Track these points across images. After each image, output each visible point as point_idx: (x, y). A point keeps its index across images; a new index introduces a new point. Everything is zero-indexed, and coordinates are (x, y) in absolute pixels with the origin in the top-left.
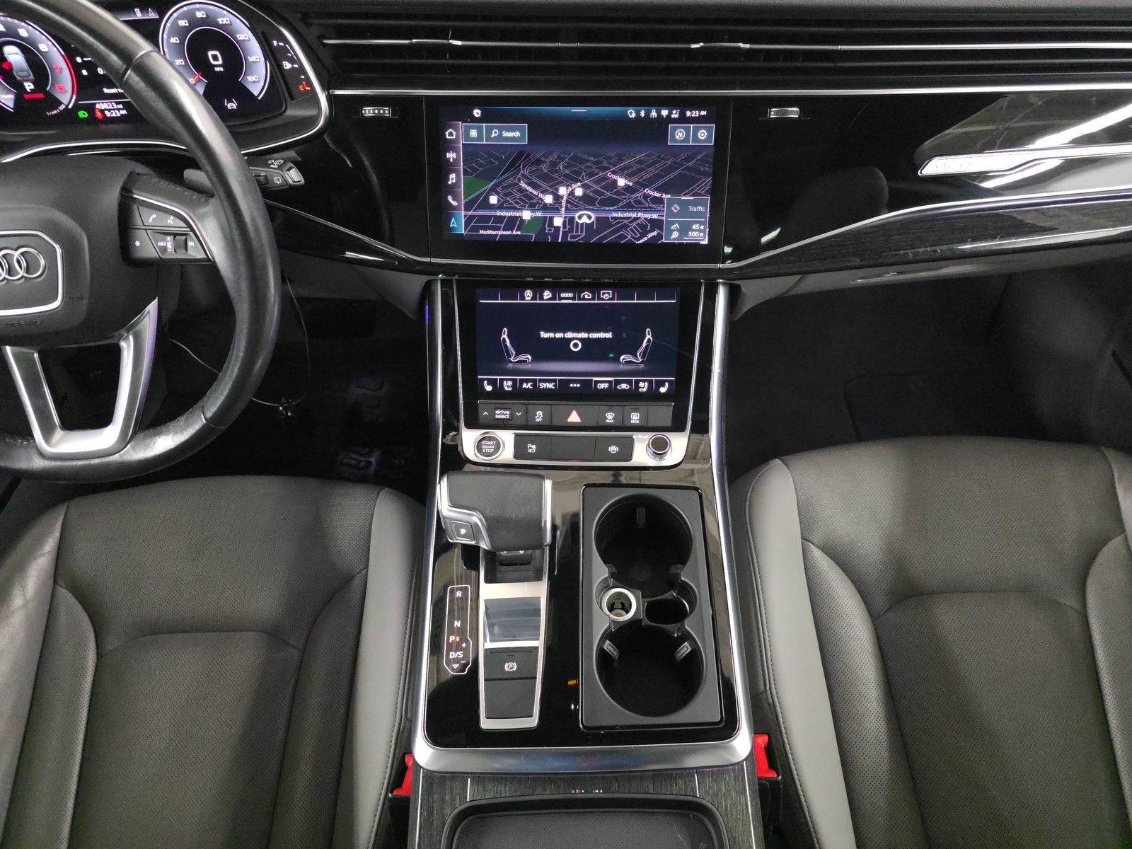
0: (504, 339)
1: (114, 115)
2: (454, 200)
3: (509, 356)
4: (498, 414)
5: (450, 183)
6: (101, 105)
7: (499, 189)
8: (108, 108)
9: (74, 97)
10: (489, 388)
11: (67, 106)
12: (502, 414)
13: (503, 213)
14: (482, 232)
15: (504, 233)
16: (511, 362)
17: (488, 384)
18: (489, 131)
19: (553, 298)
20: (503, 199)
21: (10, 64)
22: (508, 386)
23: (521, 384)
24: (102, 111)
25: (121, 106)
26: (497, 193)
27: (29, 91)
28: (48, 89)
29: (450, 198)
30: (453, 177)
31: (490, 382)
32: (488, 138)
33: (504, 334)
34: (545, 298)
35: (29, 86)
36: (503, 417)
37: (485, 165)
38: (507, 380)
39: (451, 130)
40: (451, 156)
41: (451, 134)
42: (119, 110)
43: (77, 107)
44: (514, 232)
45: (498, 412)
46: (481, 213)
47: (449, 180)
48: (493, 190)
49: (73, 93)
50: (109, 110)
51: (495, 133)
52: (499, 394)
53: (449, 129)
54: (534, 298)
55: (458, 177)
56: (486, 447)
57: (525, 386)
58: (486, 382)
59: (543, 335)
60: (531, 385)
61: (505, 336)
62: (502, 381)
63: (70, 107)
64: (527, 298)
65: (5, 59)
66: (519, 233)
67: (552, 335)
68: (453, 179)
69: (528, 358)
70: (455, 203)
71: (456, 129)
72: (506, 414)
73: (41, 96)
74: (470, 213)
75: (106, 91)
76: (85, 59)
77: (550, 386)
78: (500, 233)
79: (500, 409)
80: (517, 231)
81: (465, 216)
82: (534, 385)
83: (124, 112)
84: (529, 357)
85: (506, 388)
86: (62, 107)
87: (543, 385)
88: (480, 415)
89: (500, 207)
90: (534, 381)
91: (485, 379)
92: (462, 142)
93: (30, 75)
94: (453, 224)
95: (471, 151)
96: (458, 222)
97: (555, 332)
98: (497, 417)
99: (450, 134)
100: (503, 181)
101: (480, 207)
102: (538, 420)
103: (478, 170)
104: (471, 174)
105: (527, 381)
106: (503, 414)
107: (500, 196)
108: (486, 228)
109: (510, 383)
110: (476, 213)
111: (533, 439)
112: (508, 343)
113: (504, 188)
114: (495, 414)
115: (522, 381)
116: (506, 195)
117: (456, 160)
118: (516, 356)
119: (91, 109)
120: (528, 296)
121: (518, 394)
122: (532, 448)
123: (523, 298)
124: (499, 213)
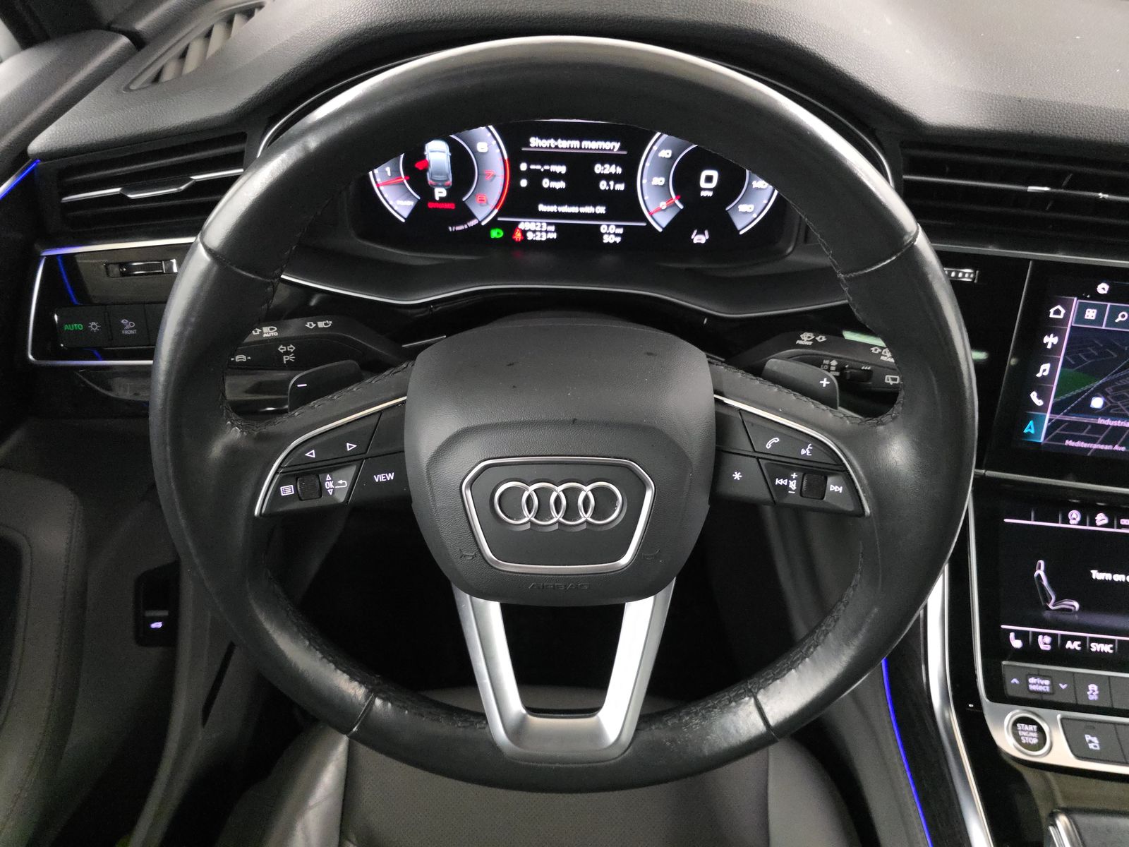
0: (1039, 575)
1: (538, 238)
2: (1039, 397)
3: (1047, 599)
4: (1034, 684)
5: (1039, 375)
6: (526, 224)
7: (1109, 390)
8: (533, 228)
9: (496, 211)
10: (1017, 644)
11: (480, 222)
12: (1038, 685)
13: (1108, 422)
14: (1069, 443)
15: (1102, 447)
16: (1049, 609)
17: (1017, 638)
18: (1114, 313)
19: (1110, 525)
20: (1111, 402)
21: (427, 164)
22: (1044, 643)
23: (1064, 643)
24: (524, 232)
25: (552, 228)
26: (1105, 395)
27: (437, 198)
28: (464, 199)
29: (1034, 396)
30: (1045, 369)
31: (1019, 635)
32: (1111, 322)
33: (1039, 568)
34: (1098, 523)
35: (440, 193)
36: (1041, 688)
37: (1095, 357)
38: (1044, 634)
39: (1059, 307)
40: (1050, 340)
41: (1058, 312)
42: (547, 232)
43: (494, 223)
44: (1117, 448)
45: (1032, 680)
46: (1074, 418)
47: (1038, 372)
48: (1099, 391)
49: (496, 207)
50: (534, 232)
51: (1123, 316)
52: (1031, 653)
53: (1057, 305)
54: (1082, 522)
55: (1053, 371)
56: (1025, 734)
57: (1069, 645)
58: (1012, 635)
59: (1096, 575)
60: (1079, 646)
61: (1040, 572)
62: (1036, 635)
63: (483, 224)
64: (1071, 522)
65: (423, 157)
66: (1123, 449)
67: (1108, 576)
68: (1044, 370)
69: (1073, 606)
70: (1039, 403)
71: (1068, 308)
72: (1044, 685)
73: (451, 206)
74: (1058, 417)
75: (542, 208)
76: (533, 167)
77: (1107, 648)
78: (1095, 446)
79: (1036, 676)
80: (1121, 446)
81: (1050, 420)
82: (1083, 645)
83: (554, 236)
84: (1076, 605)
85: (1042, 647)
86: (473, 223)
87: (1095, 647)
88: (1007, 684)
89: (1104, 413)
90: (1083, 639)
91: (1012, 631)
92: (1071, 322)
93: (448, 180)
94: (1030, 428)
95: (1082, 338)
96: (1038, 427)
97: (1113, 573)
98: (1032, 687)
99: (1056, 312)
100: (1118, 379)
101: (1074, 411)
102: (1091, 698)
103: (1084, 361)
104: (1072, 366)
105: (1073, 639)
106: (1040, 685)
107: (1108, 399)
108: (1075, 439)
109: (1048, 639)
110: (1067, 418)
111: (1092, 727)
112: (1045, 582)
113: (1116, 389)
114: (1028, 683)
115: (1065, 639)
116: (1117, 398)
117: (1056, 348)
118: (1057, 600)
119: (510, 228)
120: (1074, 519)
121: (1058, 655)
122: (1093, 743)
123: (1066, 521)
124: (1101, 421)
